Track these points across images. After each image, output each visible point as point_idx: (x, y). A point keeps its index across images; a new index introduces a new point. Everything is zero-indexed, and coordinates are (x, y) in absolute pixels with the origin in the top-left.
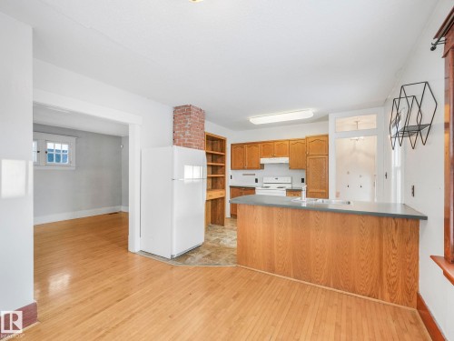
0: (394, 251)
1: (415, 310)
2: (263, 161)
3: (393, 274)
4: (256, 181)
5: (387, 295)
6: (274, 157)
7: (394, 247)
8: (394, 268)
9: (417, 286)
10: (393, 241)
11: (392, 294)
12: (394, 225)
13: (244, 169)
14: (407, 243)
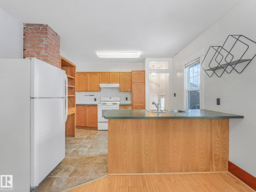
0: (218, 139)
1: (228, 171)
2: (102, 85)
3: (217, 154)
4: (95, 100)
5: (214, 167)
6: (109, 83)
7: (218, 137)
8: (217, 149)
9: (228, 158)
10: (217, 133)
11: (216, 165)
12: (218, 123)
13: (86, 91)
14: (224, 133)
